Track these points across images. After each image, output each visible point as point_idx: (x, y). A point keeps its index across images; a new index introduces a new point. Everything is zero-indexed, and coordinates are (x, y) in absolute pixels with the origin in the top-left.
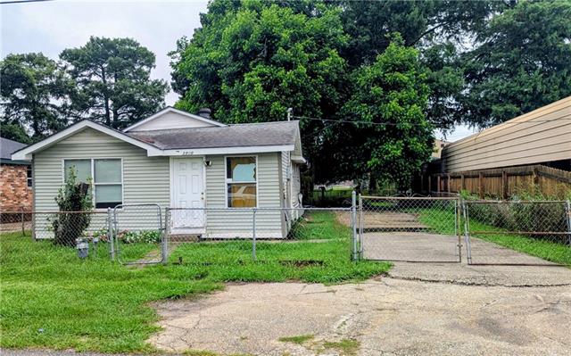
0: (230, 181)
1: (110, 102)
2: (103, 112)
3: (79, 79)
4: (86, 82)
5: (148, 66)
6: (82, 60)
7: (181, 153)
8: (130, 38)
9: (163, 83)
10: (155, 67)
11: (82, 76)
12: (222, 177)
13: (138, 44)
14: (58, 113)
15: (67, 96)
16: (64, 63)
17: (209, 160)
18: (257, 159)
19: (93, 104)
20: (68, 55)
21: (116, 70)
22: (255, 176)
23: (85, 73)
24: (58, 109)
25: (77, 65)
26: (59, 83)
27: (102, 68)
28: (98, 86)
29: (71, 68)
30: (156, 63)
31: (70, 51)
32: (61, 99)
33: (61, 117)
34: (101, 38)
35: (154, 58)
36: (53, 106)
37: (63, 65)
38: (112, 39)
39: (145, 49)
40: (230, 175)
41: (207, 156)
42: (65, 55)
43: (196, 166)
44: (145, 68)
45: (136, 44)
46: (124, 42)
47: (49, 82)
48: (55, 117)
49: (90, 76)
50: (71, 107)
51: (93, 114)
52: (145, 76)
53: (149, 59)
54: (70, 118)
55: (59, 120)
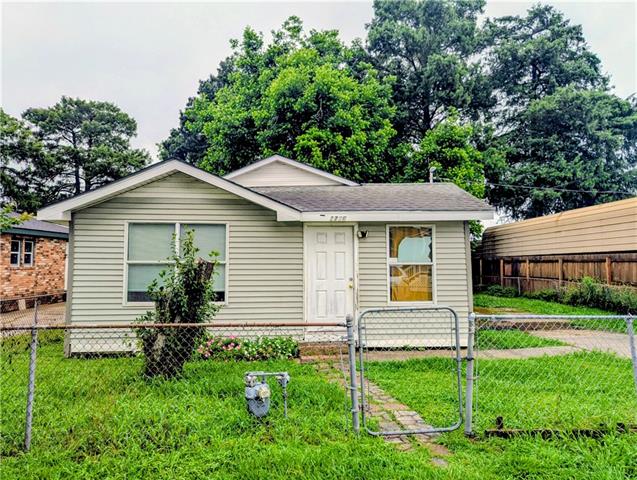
0: (393, 261)
1: (81, 171)
2: (72, 180)
3: (45, 143)
4: (52, 147)
5: (128, 134)
6: (51, 121)
7: (328, 217)
8: (110, 102)
9: (144, 154)
10: (136, 135)
11: (49, 139)
12: (383, 256)
13: (118, 110)
14: (17, 179)
15: (30, 160)
16: (27, 124)
17: (364, 230)
18: (434, 231)
19: (59, 171)
20: (33, 115)
21: (92, 135)
22: (431, 256)
23: (53, 136)
24: (18, 174)
25: (43, 127)
26: (21, 145)
27: (73, 133)
28: (68, 151)
29: (37, 129)
30: (137, 131)
31: (35, 112)
32: (23, 163)
33: (21, 183)
34: (75, 100)
35: (135, 126)
36: (12, 170)
37: (25, 126)
38: (88, 102)
39: (126, 115)
40: (393, 253)
41: (361, 224)
42: (28, 114)
43: (341, 238)
44: (124, 137)
45: (115, 110)
46: (101, 106)
47: (10, 141)
48: (14, 183)
49: (57, 140)
50: (35, 173)
51: (59, 182)
52: (124, 145)
53: (130, 127)
54: (31, 186)
55: (19, 187)
